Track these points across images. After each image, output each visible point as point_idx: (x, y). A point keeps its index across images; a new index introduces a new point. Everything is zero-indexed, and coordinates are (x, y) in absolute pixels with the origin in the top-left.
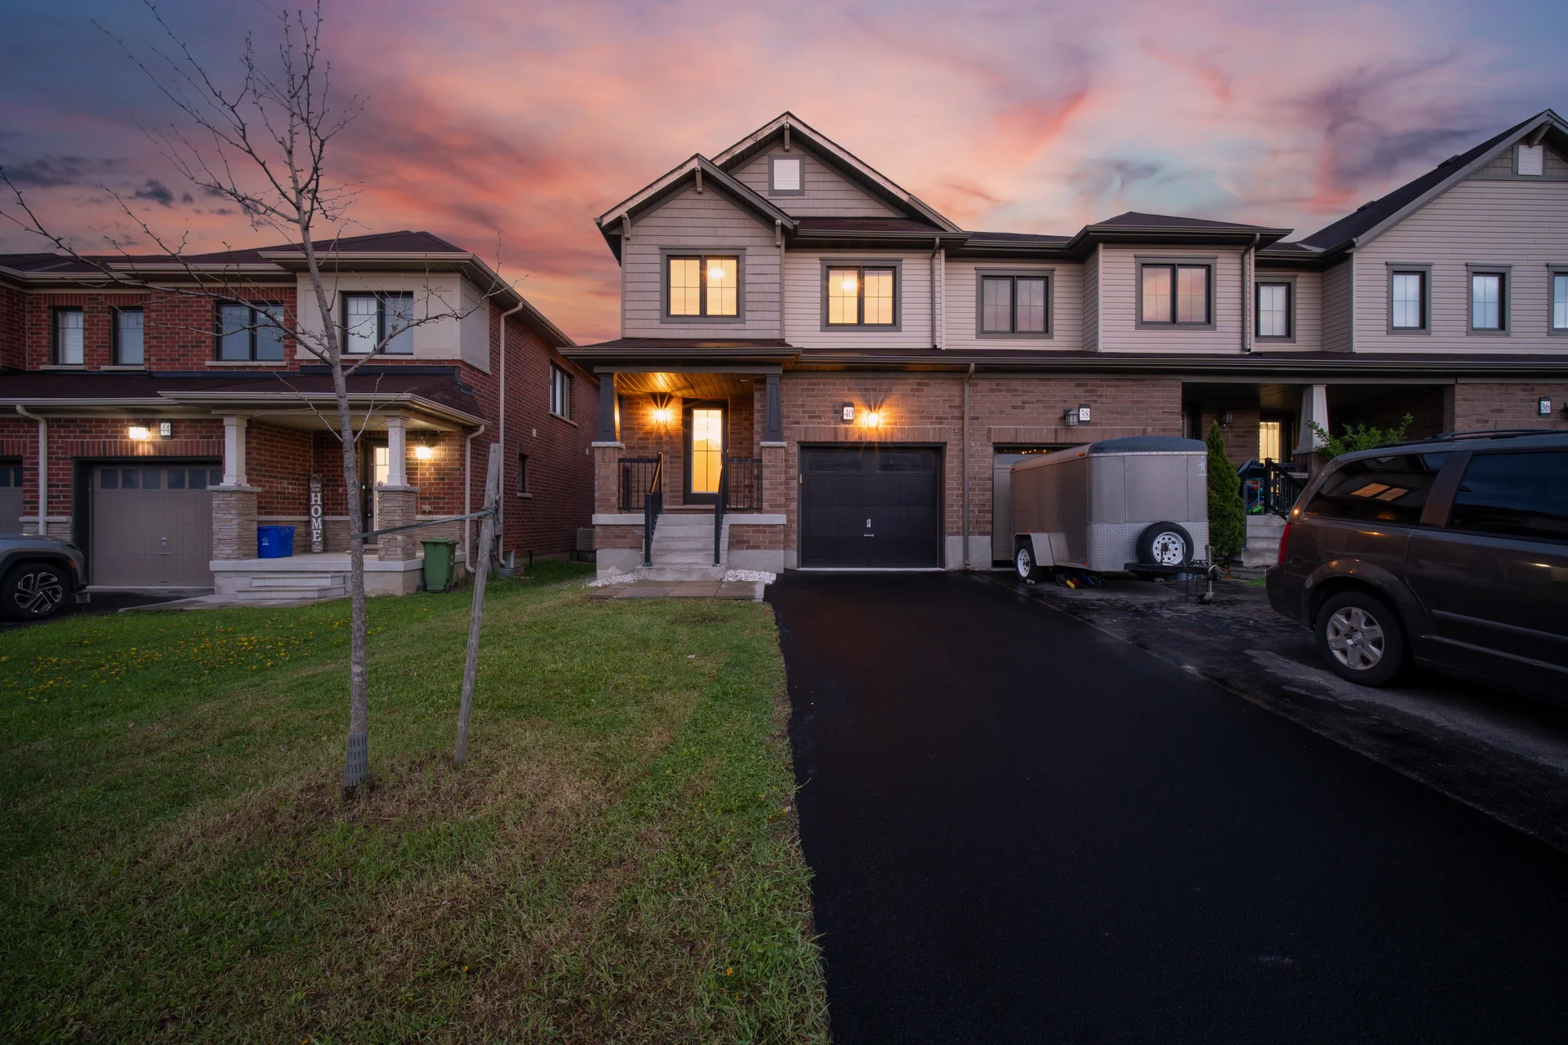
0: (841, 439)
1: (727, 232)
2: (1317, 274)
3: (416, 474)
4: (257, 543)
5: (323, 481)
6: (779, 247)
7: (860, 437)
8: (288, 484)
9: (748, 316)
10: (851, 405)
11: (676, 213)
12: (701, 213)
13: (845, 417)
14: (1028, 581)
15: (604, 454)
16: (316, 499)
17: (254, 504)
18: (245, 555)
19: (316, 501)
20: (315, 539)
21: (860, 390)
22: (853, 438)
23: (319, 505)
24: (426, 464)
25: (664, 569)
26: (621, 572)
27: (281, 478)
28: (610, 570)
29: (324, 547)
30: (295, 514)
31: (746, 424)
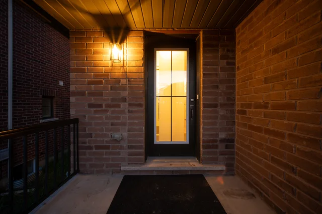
31: (223, 63)
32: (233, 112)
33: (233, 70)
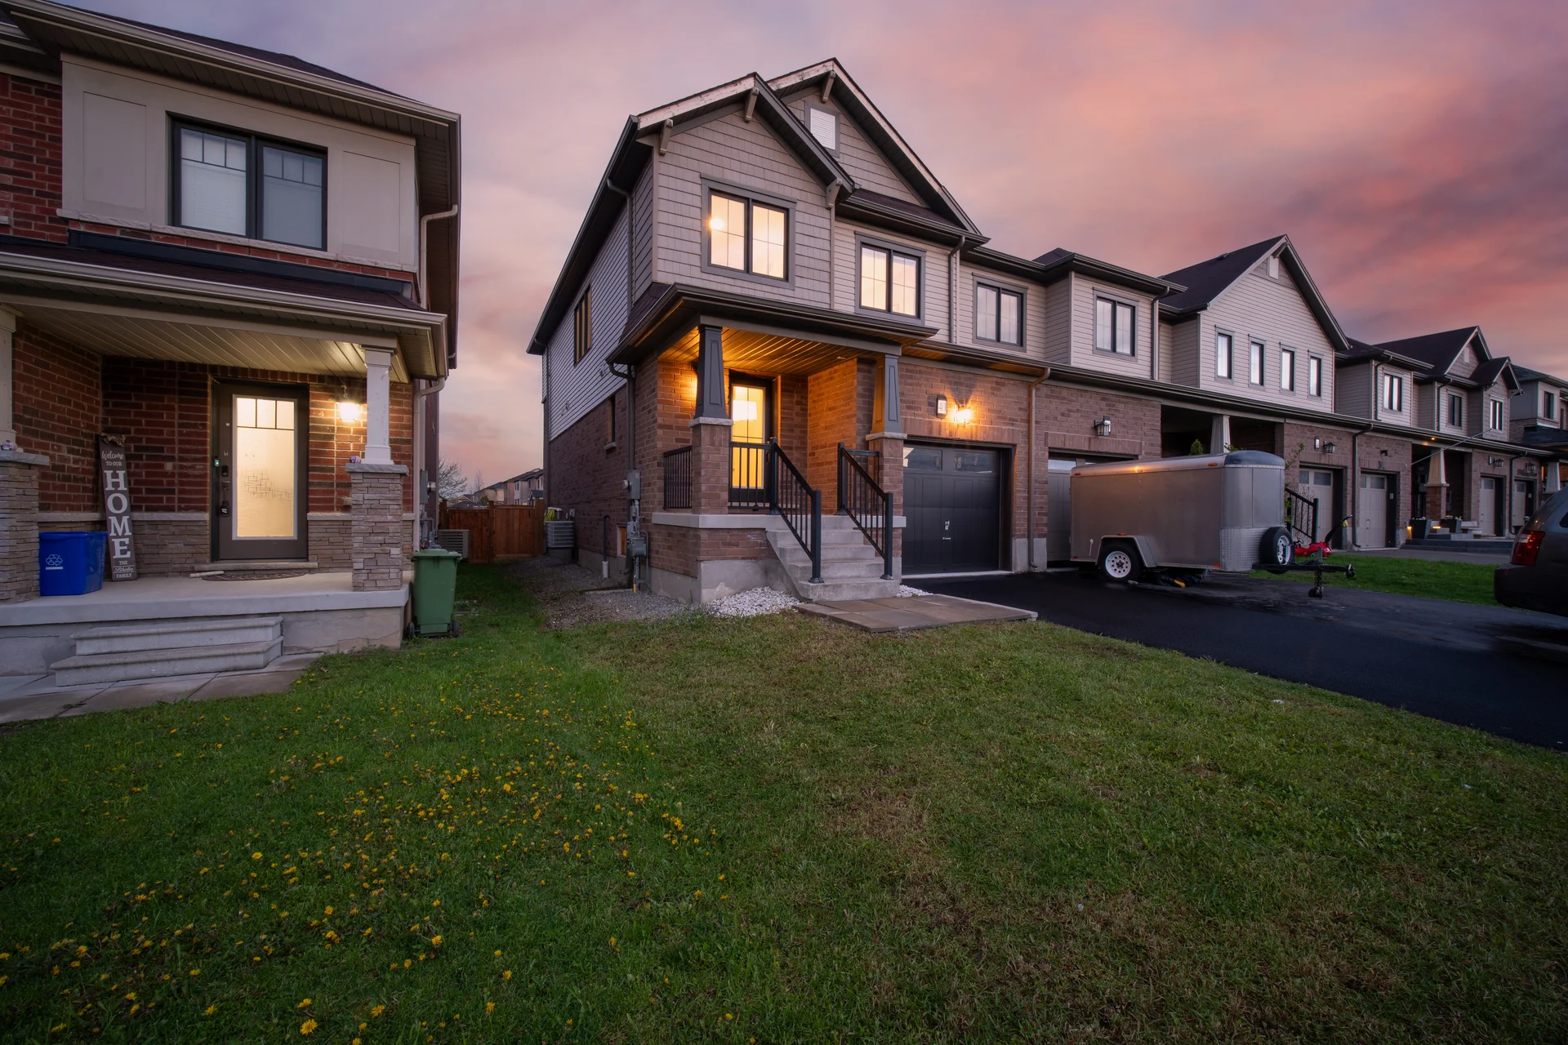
0: (935, 434)
1: (776, 177)
2: (1170, 327)
3: (331, 445)
4: (38, 568)
5: (127, 449)
6: (829, 209)
7: (951, 433)
8: (70, 451)
9: (798, 282)
10: (944, 398)
11: (719, 138)
12: (748, 146)
13: (939, 412)
14: (1131, 582)
15: (713, 434)
16: (116, 481)
17: (33, 489)
18: (19, 592)
19: (116, 485)
20: (118, 555)
21: (950, 383)
22: (945, 434)
23: (122, 492)
24: (348, 431)
25: (840, 586)
26: (732, 591)
27: (60, 439)
28: (718, 589)
29: (138, 566)
30: (78, 509)
31: (797, 408)
32: (805, 455)
33: (806, 415)
